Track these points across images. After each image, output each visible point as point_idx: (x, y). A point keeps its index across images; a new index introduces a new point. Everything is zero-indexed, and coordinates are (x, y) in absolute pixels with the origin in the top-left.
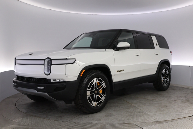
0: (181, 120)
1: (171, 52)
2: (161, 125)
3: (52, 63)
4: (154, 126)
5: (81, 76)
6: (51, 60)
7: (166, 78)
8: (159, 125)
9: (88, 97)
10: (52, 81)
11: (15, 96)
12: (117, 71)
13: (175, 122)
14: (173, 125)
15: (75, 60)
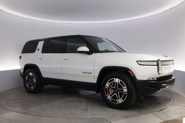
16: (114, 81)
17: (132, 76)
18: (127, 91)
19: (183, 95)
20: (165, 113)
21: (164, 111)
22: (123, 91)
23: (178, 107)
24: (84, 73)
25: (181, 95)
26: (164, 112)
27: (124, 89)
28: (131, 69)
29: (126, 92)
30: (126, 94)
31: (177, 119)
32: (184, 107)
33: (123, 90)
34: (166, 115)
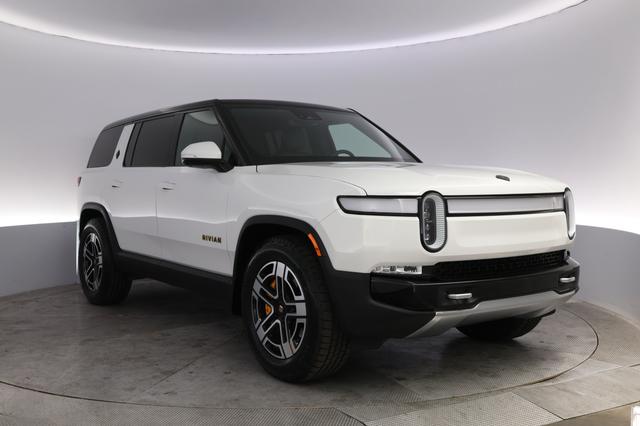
16: (273, 274)
17: (319, 254)
18: (305, 314)
19: (631, 322)
20: (564, 390)
21: (561, 381)
22: (295, 311)
23: (614, 367)
24: (204, 238)
25: (624, 322)
26: (563, 384)
27: (297, 304)
28: (317, 230)
29: (304, 317)
30: (302, 324)
31: (609, 411)
32: (636, 368)
33: (294, 307)
34: (567, 394)
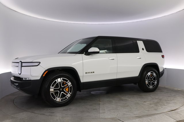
0: (158, 115)
1: (163, 56)
2: (141, 119)
3: (23, 65)
4: (134, 120)
5: (44, 76)
6: (22, 63)
7: (152, 81)
8: (139, 119)
9: (51, 93)
10: (24, 79)
11: (13, 94)
12: (86, 73)
13: (153, 117)
14: (151, 120)
15: (39, 63)
